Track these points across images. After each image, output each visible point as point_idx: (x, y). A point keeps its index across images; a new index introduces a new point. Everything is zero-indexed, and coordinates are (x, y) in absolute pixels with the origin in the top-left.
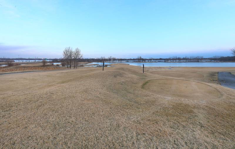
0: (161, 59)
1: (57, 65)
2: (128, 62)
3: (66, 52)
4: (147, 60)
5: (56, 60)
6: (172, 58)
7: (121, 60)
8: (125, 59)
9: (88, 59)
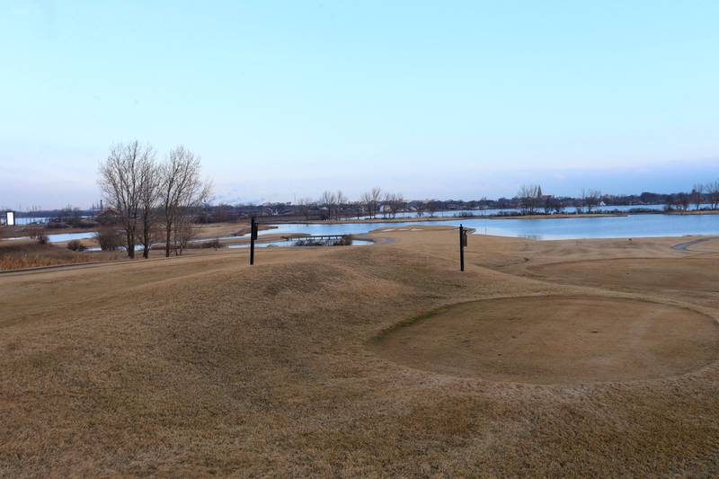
0: (647, 198)
1: (75, 246)
2: (472, 217)
3: (116, 175)
4: (575, 202)
5: (68, 220)
6: (705, 192)
7: (435, 206)
8: (456, 199)
9: (251, 207)
